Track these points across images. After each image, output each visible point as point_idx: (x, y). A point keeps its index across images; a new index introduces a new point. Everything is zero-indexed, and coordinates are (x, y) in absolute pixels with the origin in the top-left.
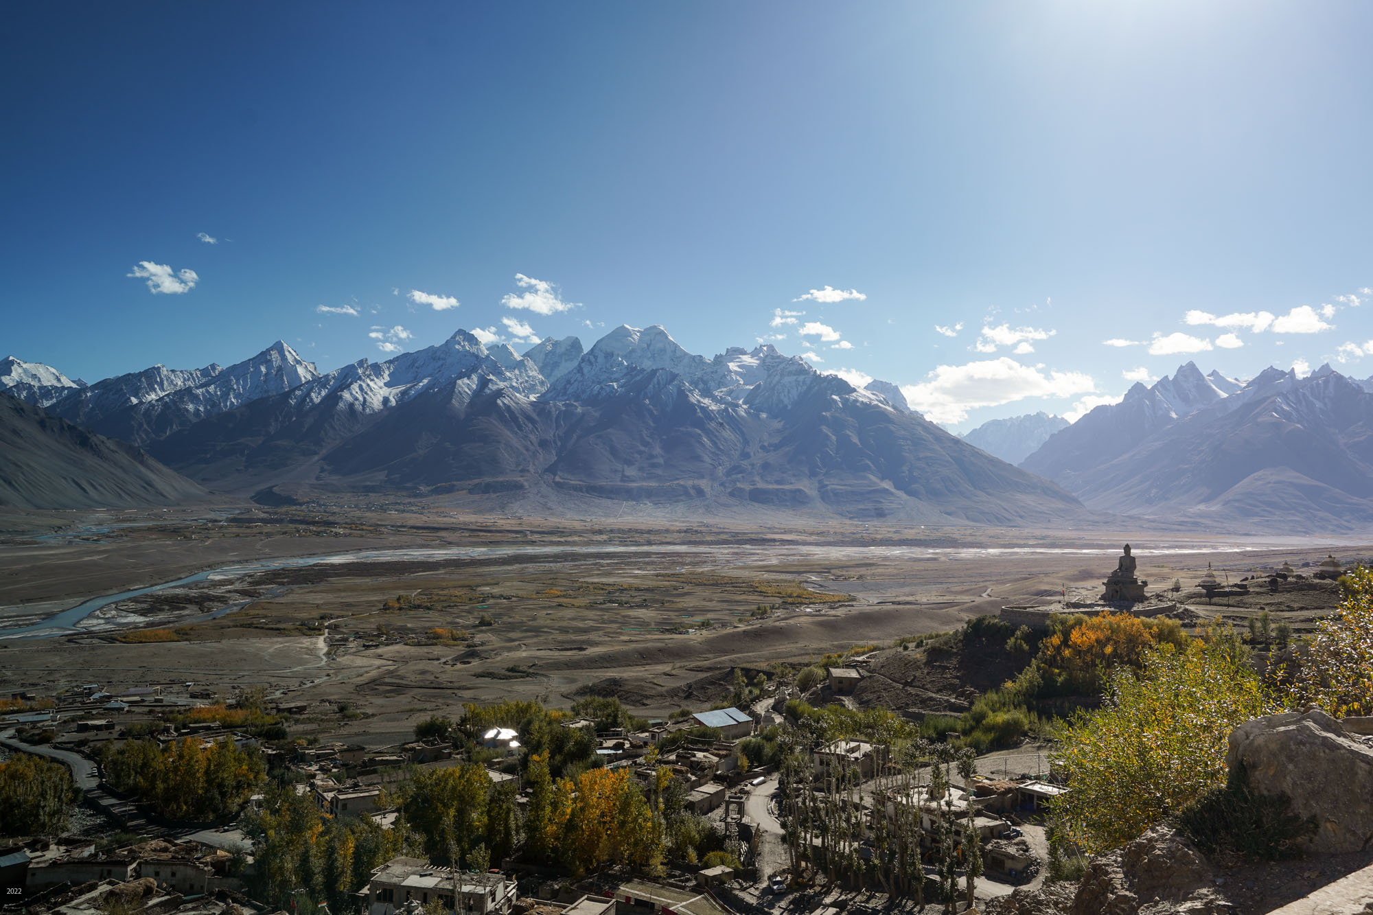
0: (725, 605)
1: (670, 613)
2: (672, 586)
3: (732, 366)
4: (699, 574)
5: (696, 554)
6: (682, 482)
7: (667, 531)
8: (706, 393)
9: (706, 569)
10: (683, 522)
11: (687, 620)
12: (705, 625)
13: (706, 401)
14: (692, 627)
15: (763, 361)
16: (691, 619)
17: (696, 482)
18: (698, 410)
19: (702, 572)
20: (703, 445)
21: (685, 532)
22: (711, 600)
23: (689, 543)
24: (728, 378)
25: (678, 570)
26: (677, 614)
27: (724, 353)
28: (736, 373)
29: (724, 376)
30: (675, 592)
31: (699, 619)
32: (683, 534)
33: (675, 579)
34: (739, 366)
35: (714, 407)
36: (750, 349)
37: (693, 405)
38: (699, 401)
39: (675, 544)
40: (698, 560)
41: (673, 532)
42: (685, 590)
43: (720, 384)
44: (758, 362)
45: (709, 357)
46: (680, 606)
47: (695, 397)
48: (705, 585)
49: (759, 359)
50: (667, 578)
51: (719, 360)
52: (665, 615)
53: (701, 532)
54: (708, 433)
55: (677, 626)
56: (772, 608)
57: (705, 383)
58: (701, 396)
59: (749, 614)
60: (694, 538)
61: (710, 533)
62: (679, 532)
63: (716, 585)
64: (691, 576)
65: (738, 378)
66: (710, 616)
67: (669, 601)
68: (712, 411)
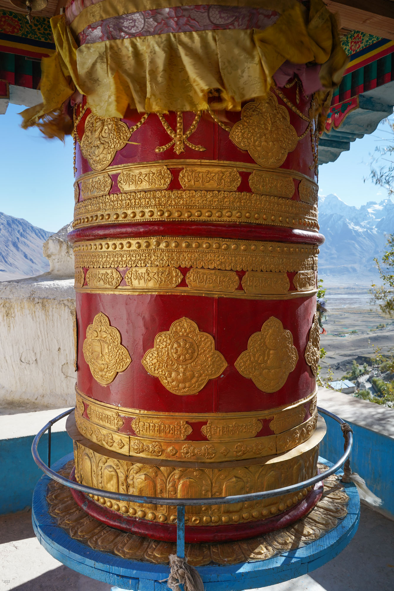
0: (364, 323)
1: (338, 327)
2: (339, 314)
3: (370, 210)
4: (353, 308)
5: (352, 299)
6: (345, 266)
7: (338, 288)
8: (357, 224)
9: (356, 306)
10: (346, 284)
11: (345, 330)
12: (354, 332)
13: (357, 228)
14: (347, 333)
15: (385, 207)
16: (347, 329)
17: (353, 265)
18: (353, 232)
19: (354, 308)
20: (356, 248)
21: (347, 288)
22: (357, 321)
23: (349, 294)
24: (368, 216)
25: (343, 306)
26: (341, 327)
27: (365, 204)
28: (372, 214)
29: (366, 215)
30: (341, 317)
31: (351, 329)
32: (346, 290)
33: (341, 311)
34: (373, 210)
35: (361, 230)
36: (378, 202)
37: (351, 230)
38: (353, 228)
39: (342, 294)
40: (352, 302)
41: (341, 289)
42: (346, 316)
43: (364, 219)
44: (383, 208)
45: (358, 207)
46: (343, 323)
47: (351, 226)
48: (355, 313)
49: (383, 206)
50: (337, 310)
51: (363, 208)
52: (335, 328)
53: (354, 289)
54: (358, 242)
55: (340, 333)
56: (387, 325)
57: (356, 219)
58: (354, 225)
59: (376, 327)
60: (351, 291)
61: (359, 289)
62: (344, 288)
63: (361, 313)
64: (349, 310)
65: (373, 216)
66: (356, 328)
67: (337, 321)
68: (360, 232)
